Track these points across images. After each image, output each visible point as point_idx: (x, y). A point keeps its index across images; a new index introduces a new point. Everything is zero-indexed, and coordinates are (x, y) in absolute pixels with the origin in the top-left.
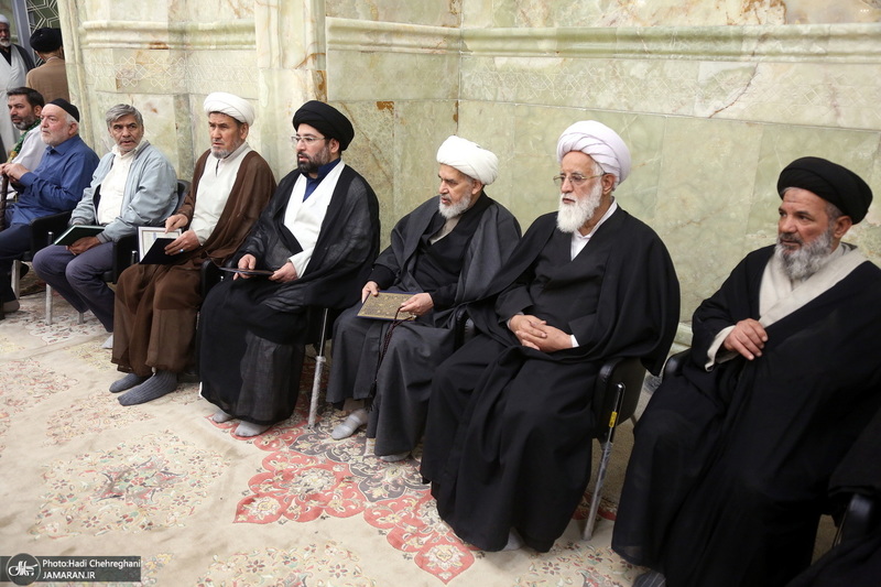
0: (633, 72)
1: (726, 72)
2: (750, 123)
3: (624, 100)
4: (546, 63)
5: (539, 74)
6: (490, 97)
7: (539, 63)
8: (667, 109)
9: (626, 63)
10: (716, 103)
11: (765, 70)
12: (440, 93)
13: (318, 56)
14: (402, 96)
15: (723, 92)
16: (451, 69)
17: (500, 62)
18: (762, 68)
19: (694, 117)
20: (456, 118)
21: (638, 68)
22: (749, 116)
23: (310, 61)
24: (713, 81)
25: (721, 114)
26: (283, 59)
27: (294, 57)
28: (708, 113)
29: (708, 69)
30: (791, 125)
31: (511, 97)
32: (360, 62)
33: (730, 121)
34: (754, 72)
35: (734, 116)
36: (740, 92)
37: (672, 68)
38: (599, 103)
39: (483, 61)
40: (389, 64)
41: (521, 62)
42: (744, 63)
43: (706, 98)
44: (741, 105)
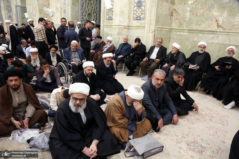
0: (200, 36)
1: (214, 36)
2: (217, 44)
4: (186, 34)
5: (185, 35)
6: (176, 38)
7: (185, 34)
9: (199, 34)
10: (213, 41)
11: (220, 36)
12: (168, 37)
13: (155, 31)
14: (163, 37)
15: (214, 39)
16: (170, 34)
17: (178, 33)
18: (219, 36)
19: (209, 42)
20: (169, 41)
21: (201, 35)
22: (217, 43)
23: (154, 32)
26: (149, 31)
27: (151, 31)
28: (211, 42)
29: (212, 36)
31: (179, 38)
32: (159, 32)
33: (215, 43)
34: (218, 37)
35: (215, 42)
36: (216, 39)
37: (206, 35)
39: (175, 33)
40: (163, 32)
41: (182, 33)
42: (217, 35)
43: (211, 40)
44: (216, 41)
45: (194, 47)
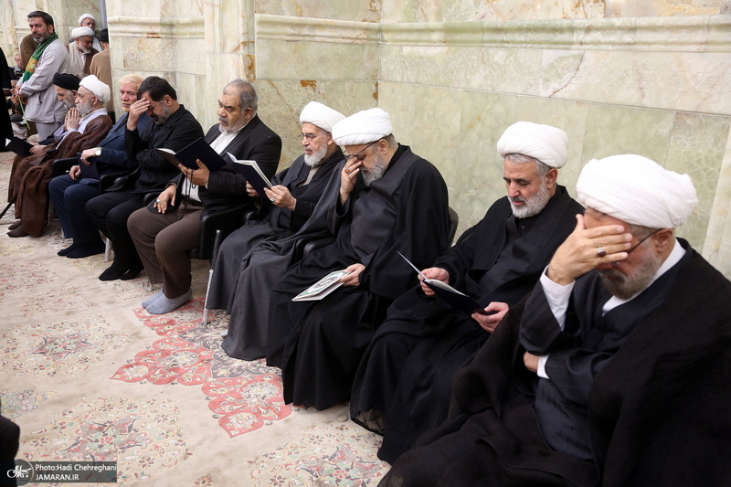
0: (496, 59)
1: (562, 58)
2: (579, 102)
3: (489, 82)
4: (437, 52)
5: (432, 60)
6: (399, 79)
7: (434, 51)
8: (519, 90)
9: (491, 51)
10: (554, 85)
11: (590, 57)
12: (360, 75)
13: (248, 43)
14: (323, 77)
15: (560, 76)
16: (371, 56)
17: (406, 50)
18: (587, 55)
19: (538, 97)
20: (376, 96)
21: (499, 56)
22: (578, 97)
24: (552, 66)
25: (558, 95)
27: (231, 45)
28: (548, 93)
29: (549, 55)
30: (609, 104)
31: (412, 79)
32: (285, 49)
33: (565, 100)
34: (581, 58)
35: (567, 96)
36: (572, 75)
37: (524, 54)
38: (472, 84)
39: (395, 50)
40: (312, 51)
41: (420, 50)
42: (575, 50)
43: (547, 81)
44: (572, 87)
45: (471, 126)
